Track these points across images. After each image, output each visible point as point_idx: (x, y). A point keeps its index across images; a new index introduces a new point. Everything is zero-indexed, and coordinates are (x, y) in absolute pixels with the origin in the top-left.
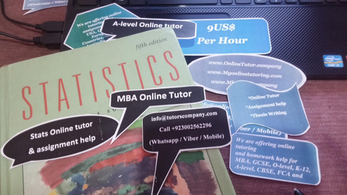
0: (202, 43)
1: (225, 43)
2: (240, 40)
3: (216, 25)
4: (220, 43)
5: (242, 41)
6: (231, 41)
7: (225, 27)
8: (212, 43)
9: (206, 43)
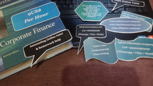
0: (27, 22)
1: (38, 18)
2: (45, 14)
3: (32, 12)
4: (36, 19)
5: (46, 15)
6: (41, 16)
7: (36, 11)
8: (32, 20)
9: (29, 21)
